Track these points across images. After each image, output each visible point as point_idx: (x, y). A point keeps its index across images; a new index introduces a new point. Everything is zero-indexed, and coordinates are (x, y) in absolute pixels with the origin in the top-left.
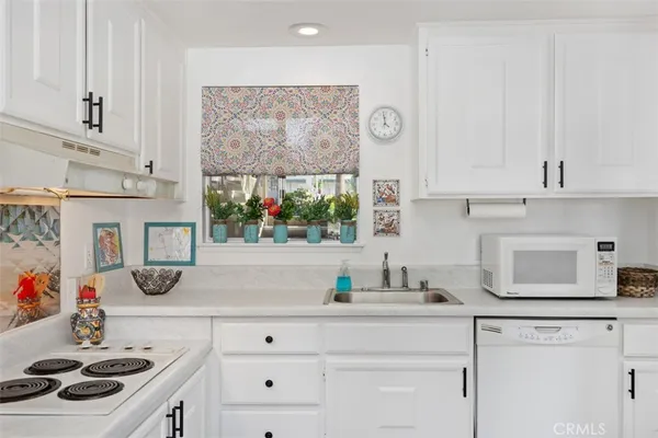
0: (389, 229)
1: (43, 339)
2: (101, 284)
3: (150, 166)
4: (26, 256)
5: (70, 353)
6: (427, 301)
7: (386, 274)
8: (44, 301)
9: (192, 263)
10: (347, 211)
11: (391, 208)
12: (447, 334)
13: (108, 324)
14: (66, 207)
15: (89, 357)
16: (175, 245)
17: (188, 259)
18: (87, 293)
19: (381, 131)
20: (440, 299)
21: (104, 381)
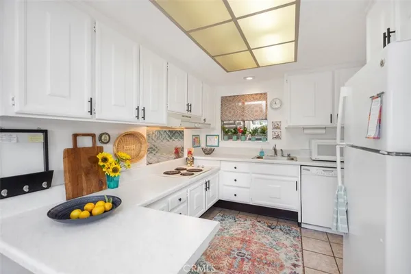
0: (277, 137)
1: (179, 163)
2: (193, 150)
3: (205, 120)
4: (176, 143)
5: (185, 167)
6: (288, 159)
7: (275, 151)
8: (180, 154)
9: (218, 146)
10: (264, 131)
11: (278, 130)
12: (292, 170)
13: (195, 161)
14: (185, 130)
15: (188, 168)
16: (213, 142)
17: (217, 145)
18: (190, 153)
19: (275, 106)
20: (292, 159)
21: (190, 173)
